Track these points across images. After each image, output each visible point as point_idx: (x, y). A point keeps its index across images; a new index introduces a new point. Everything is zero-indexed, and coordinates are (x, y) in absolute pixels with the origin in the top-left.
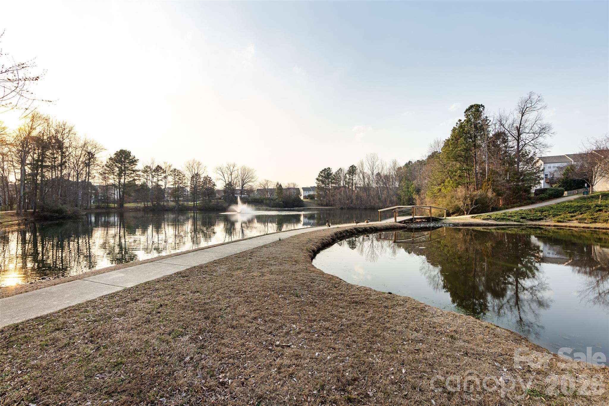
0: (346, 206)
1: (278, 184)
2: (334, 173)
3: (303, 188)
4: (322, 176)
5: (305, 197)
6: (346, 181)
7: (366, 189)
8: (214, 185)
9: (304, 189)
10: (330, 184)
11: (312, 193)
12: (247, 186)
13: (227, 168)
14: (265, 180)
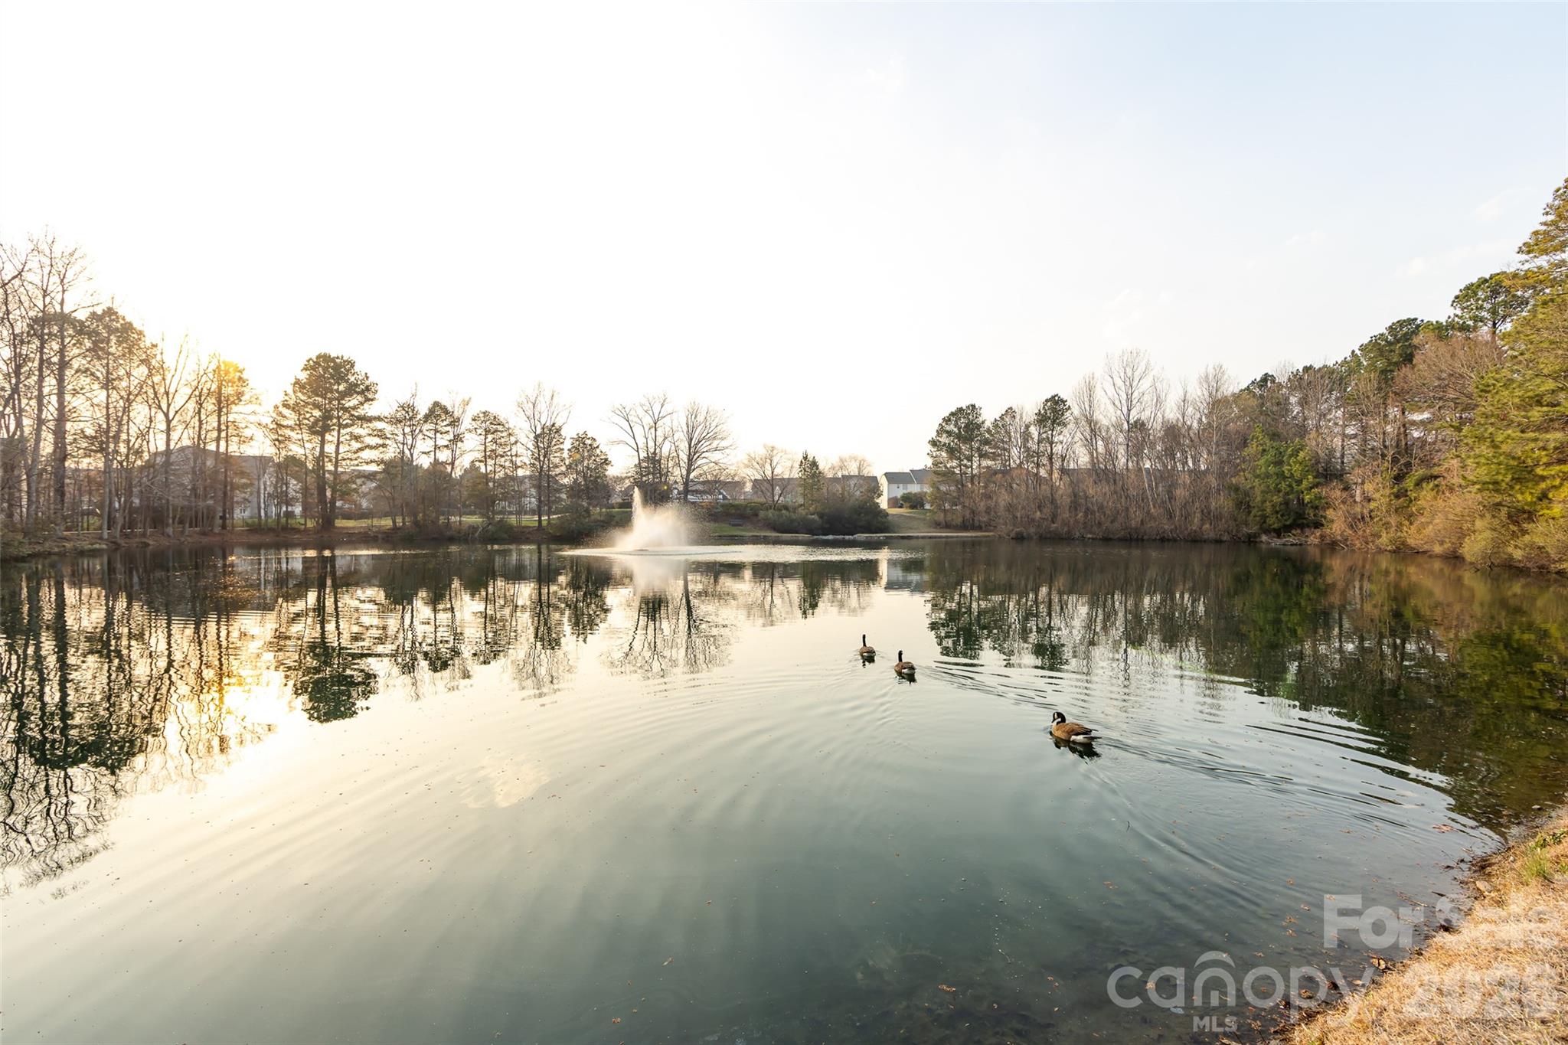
0: (1032, 530)
1: (806, 458)
2: (988, 424)
3: (886, 474)
4: (947, 432)
5: (894, 502)
6: (1028, 449)
7: (1102, 472)
8: (606, 462)
9: (892, 477)
10: (976, 459)
11: (914, 488)
12: (705, 467)
13: (642, 406)
14: (765, 446)
